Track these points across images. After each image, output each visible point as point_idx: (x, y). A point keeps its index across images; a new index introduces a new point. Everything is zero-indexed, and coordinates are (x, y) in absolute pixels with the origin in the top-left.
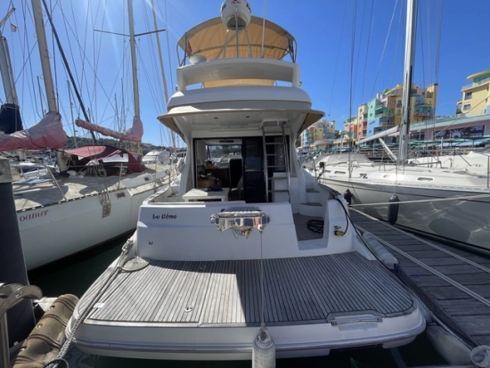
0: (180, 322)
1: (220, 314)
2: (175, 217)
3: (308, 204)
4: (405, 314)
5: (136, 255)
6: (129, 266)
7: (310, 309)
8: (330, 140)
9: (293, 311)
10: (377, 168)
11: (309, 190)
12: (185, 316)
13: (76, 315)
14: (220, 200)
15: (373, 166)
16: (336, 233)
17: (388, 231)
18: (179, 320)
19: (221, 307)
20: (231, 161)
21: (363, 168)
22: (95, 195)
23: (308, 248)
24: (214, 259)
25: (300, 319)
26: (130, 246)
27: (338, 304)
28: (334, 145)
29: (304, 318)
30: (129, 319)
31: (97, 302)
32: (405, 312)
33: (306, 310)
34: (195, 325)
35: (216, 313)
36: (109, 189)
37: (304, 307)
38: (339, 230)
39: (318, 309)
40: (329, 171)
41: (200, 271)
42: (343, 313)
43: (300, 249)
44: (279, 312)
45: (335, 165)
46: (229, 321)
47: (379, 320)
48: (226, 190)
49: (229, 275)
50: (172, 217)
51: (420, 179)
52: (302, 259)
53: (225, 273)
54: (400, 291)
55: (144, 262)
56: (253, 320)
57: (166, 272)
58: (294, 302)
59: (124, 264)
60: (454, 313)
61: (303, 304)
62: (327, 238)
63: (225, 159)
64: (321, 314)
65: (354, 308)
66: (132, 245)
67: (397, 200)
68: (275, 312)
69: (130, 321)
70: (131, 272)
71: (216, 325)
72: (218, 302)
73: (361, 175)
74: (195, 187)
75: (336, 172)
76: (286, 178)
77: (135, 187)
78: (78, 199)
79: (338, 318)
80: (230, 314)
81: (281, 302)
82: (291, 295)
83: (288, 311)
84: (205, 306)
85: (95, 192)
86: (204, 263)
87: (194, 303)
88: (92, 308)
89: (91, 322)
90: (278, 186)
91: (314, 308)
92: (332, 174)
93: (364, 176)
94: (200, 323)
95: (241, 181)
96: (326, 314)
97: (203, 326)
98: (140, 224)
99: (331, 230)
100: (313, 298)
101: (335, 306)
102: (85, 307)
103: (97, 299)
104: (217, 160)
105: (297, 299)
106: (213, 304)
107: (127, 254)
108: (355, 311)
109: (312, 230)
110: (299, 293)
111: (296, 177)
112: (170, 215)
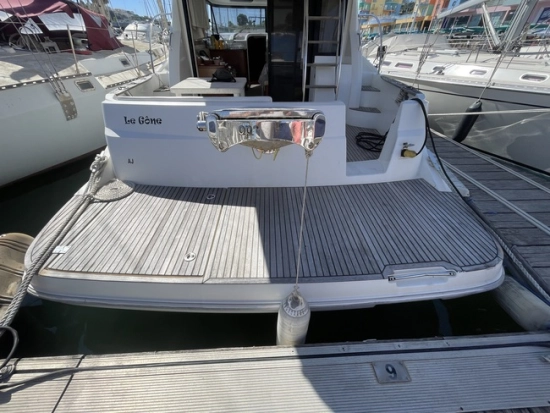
0: (178, 276)
1: (235, 265)
2: (159, 121)
3: (361, 109)
4: (487, 267)
5: (115, 177)
6: (105, 193)
7: (360, 258)
8: (393, 17)
9: (336, 262)
10: (464, 57)
11: (365, 88)
12: (184, 267)
13: (28, 261)
14: (232, 95)
15: (457, 54)
16: (403, 153)
17: (458, 152)
18: (175, 273)
19: (236, 255)
20: (251, 39)
21: (441, 58)
22: (39, 82)
23: (359, 173)
24: (226, 185)
25: (346, 273)
26: (102, 166)
27: (398, 252)
28: (396, 26)
29: (352, 271)
30: (104, 271)
31: (58, 244)
32: (487, 265)
33: (354, 261)
34: (200, 280)
35: (229, 264)
36: (62, 73)
37: (353, 256)
38: (409, 148)
39: (371, 259)
40: (388, 64)
41: (207, 202)
42: (404, 264)
43: (348, 174)
44: (318, 263)
45: (398, 53)
46: (247, 275)
47: (452, 274)
48: (242, 81)
49: (248, 208)
50: (154, 121)
51: (526, 77)
52: (349, 188)
53: (241, 205)
54: (481, 236)
55: (126, 188)
56: (280, 275)
57: (159, 202)
58: (338, 249)
59: (98, 189)
60: (536, 264)
61: (351, 252)
62: (389, 160)
63: (240, 35)
64: (375, 267)
65: (421, 260)
66: (105, 164)
67: (479, 109)
68: (311, 262)
69: (106, 273)
70: (108, 202)
71: (229, 281)
72: (232, 247)
73: (435, 69)
74: (195, 76)
75: (398, 65)
76: (336, 65)
77: (108, 75)
78: (9, 87)
79: (398, 272)
80: (248, 265)
81: (320, 248)
82: (334, 238)
83: (330, 261)
84: (213, 252)
85: (38, 78)
86: (212, 190)
87: (197, 247)
88: (51, 253)
89: (49, 274)
90: (321, 78)
91: (365, 258)
92: (392, 67)
93: (440, 71)
94: (207, 277)
95: (265, 70)
96: (382, 267)
97: (210, 282)
98: (109, 132)
99: (398, 148)
100: (364, 243)
101: (394, 256)
102: (41, 252)
103: (58, 239)
104: (227, 37)
105: (342, 244)
106: (225, 250)
107: (98, 176)
108: (421, 262)
109: (363, 147)
110: (344, 236)
111: (350, 63)
112: (151, 119)
